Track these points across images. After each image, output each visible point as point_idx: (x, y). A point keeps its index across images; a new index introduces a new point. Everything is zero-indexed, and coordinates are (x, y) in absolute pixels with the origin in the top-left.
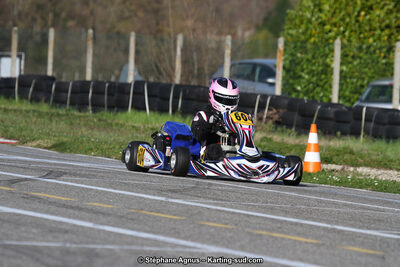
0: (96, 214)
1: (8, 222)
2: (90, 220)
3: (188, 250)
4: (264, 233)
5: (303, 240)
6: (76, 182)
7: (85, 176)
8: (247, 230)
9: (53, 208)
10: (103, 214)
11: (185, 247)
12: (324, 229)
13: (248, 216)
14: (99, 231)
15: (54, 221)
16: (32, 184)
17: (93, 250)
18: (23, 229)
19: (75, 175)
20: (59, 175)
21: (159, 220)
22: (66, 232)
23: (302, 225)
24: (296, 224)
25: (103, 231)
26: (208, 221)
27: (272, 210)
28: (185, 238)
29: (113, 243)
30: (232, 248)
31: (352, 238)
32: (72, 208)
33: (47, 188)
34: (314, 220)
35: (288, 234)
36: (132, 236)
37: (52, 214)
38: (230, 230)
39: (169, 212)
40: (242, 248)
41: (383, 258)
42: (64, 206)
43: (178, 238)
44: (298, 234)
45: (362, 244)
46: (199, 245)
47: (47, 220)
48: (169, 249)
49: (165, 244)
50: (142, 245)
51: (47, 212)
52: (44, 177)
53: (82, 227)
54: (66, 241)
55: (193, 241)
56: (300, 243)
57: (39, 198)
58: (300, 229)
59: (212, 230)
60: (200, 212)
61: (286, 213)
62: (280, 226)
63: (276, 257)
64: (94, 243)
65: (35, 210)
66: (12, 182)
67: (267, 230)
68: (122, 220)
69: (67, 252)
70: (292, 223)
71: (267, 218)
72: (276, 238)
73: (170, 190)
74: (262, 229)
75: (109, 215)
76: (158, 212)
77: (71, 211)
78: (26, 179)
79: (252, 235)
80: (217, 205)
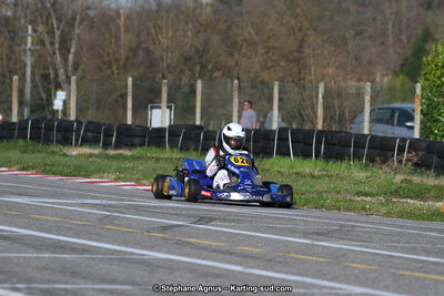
0: (245, 258)
1: (163, 267)
2: (240, 264)
3: (334, 291)
4: (406, 273)
7: (234, 221)
8: (390, 270)
9: (205, 253)
10: (252, 258)
11: (331, 288)
13: (391, 256)
14: (249, 274)
15: (206, 266)
16: (183, 230)
18: (177, 274)
19: (225, 220)
20: (209, 220)
21: (306, 262)
22: (218, 276)
24: (437, 263)
25: (254, 275)
26: (353, 262)
27: (413, 250)
28: (331, 280)
30: (377, 289)
33: (198, 234)
35: (429, 273)
36: (279, 279)
37: (205, 259)
38: (375, 271)
39: (314, 254)
42: (215, 251)
43: (324, 279)
44: (439, 274)
46: (344, 286)
47: (199, 265)
48: (316, 291)
49: (313, 286)
51: (199, 257)
52: (195, 223)
53: (233, 271)
55: (339, 282)
56: (441, 282)
57: (190, 243)
58: (441, 269)
59: (357, 271)
60: (345, 253)
61: (428, 253)
62: (423, 266)
65: (188, 256)
66: (166, 228)
67: (409, 270)
68: (270, 263)
70: (433, 263)
71: (409, 259)
72: (419, 278)
73: (316, 233)
74: (404, 269)
75: (258, 258)
76: (304, 254)
77: (221, 256)
78: (178, 226)
79: (395, 275)
80: (361, 246)
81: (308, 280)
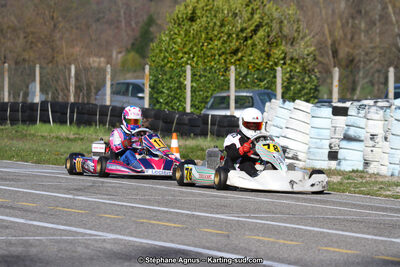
0: (24, 212)
2: (22, 217)
3: (93, 237)
4: (145, 221)
5: (173, 225)
6: (7, 185)
7: (13, 180)
8: (133, 219)
10: (31, 211)
11: (91, 235)
12: (186, 215)
13: (133, 207)
14: (30, 225)
17: (27, 241)
19: (6, 180)
21: (71, 214)
22: (7, 227)
23: (171, 213)
24: (167, 212)
25: (34, 226)
26: (105, 213)
27: (148, 202)
28: (90, 229)
29: (40, 235)
31: (206, 221)
32: (7, 207)
34: (179, 208)
35: (161, 221)
36: (52, 228)
38: (121, 220)
39: (76, 207)
40: (131, 234)
41: (228, 236)
43: (85, 228)
44: (169, 221)
45: (213, 226)
46: (100, 233)
48: (80, 238)
49: (77, 233)
50: (61, 235)
53: (17, 223)
54: (8, 235)
55: (96, 230)
56: (170, 227)
58: (169, 216)
59: (108, 221)
60: (98, 206)
61: (159, 204)
62: (156, 215)
63: (155, 240)
64: (27, 236)
68: (44, 215)
69: (10, 244)
70: (164, 212)
71: (146, 209)
72: (153, 224)
73: (75, 189)
74: (143, 218)
75: (35, 212)
76: (68, 208)
77: (8, 210)
79: (136, 222)
80: (109, 199)
81: (74, 229)
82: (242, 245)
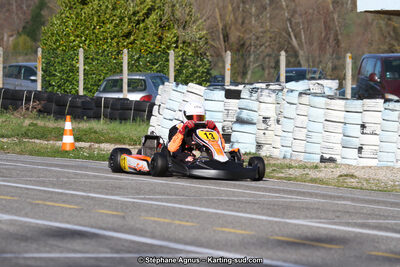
4: (40, 202)
5: (68, 206)
8: (29, 200)
12: (82, 196)
23: (66, 194)
24: (61, 193)
27: (43, 183)
30: (19, 216)
31: (101, 203)
34: (74, 190)
35: (56, 202)
38: (16, 201)
40: (26, 215)
41: (124, 217)
44: (64, 202)
45: (109, 208)
56: (66, 208)
58: (65, 198)
59: (4, 202)
61: (54, 186)
62: (51, 196)
63: (51, 221)
67: (41, 200)
71: (41, 190)
72: (49, 206)
74: (37, 199)
79: (32, 204)
82: (138, 226)
